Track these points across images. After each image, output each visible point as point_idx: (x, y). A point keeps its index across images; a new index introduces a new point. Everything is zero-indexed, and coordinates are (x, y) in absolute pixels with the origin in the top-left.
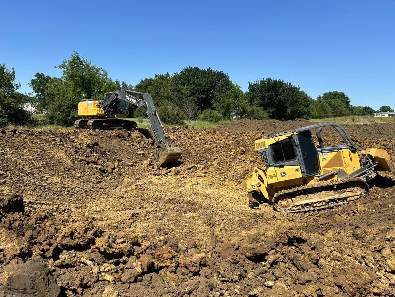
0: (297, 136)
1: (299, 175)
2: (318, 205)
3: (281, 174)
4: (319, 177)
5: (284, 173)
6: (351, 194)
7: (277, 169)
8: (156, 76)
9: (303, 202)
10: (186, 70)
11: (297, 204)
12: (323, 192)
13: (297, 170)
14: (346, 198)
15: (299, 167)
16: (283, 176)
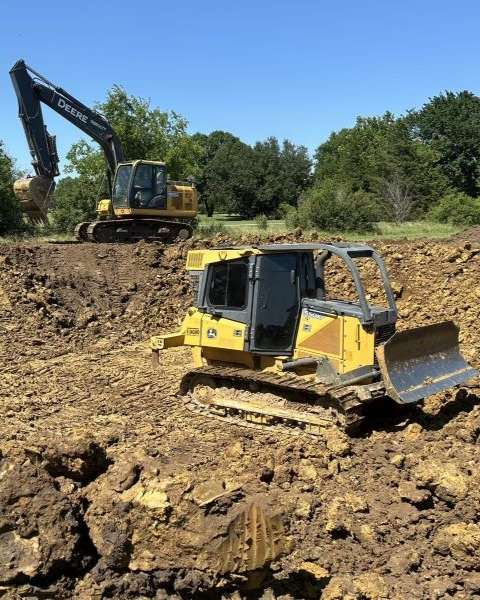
0: (259, 258)
1: (238, 344)
2: (254, 419)
3: (209, 332)
4: (284, 361)
5: (214, 331)
6: (314, 419)
7: (207, 318)
8: (360, 120)
9: (229, 403)
10: (438, 102)
11: (219, 402)
12: (268, 396)
13: (238, 332)
14: (304, 424)
15: (242, 327)
16: (212, 337)
